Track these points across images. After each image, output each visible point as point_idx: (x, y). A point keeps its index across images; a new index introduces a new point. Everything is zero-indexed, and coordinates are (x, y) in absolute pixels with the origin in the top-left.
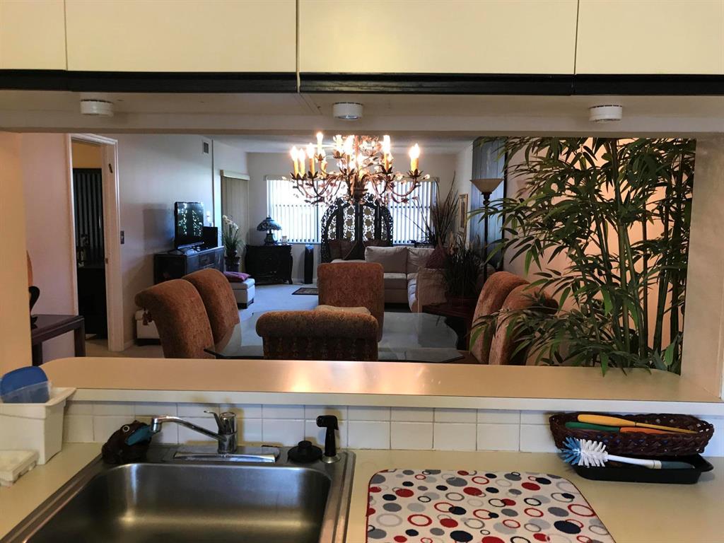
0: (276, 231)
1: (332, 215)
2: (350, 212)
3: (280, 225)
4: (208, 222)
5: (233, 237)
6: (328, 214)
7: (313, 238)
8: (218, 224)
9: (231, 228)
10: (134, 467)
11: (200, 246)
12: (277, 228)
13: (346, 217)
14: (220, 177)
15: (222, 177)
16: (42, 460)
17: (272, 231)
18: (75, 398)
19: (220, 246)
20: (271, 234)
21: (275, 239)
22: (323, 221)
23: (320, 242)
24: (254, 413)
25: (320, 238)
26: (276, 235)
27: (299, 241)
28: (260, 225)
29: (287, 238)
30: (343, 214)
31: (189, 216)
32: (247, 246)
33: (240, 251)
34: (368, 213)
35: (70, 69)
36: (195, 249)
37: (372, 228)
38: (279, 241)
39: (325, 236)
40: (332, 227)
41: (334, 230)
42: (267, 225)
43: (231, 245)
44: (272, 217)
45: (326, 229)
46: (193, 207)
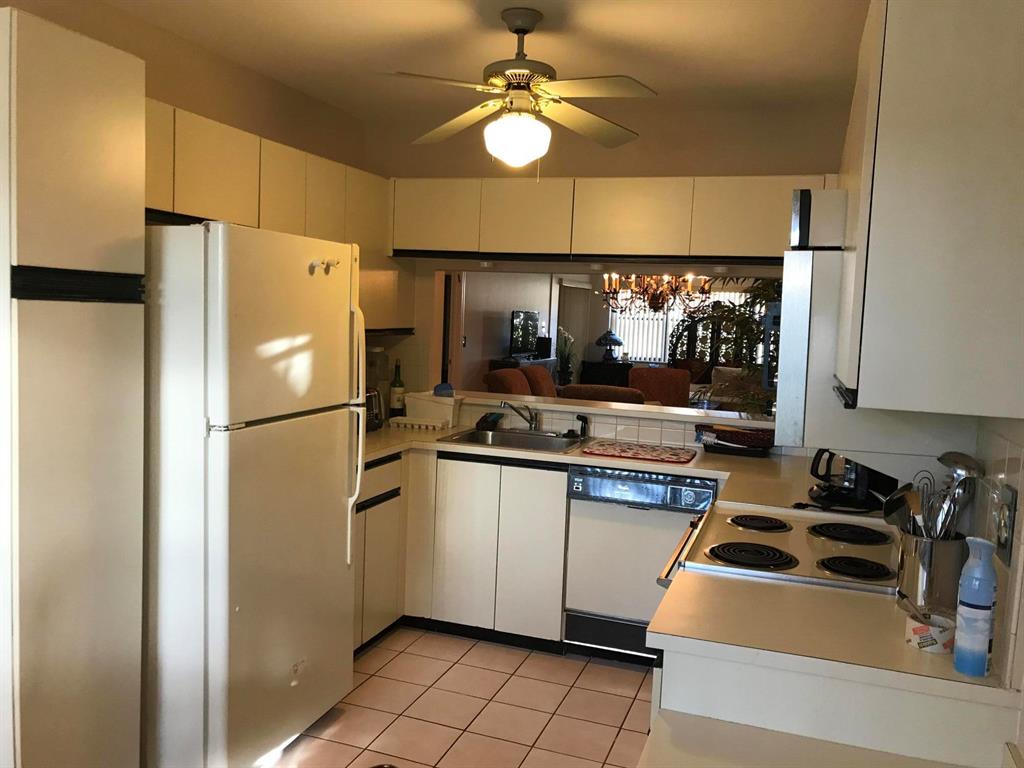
0: (617, 347)
1: (684, 331)
2: (705, 328)
3: (622, 341)
4: (543, 332)
5: (567, 350)
6: (678, 329)
7: (659, 356)
8: (554, 336)
9: (566, 340)
10: (490, 433)
11: (534, 356)
12: (619, 344)
13: (700, 332)
14: (558, 286)
15: (561, 287)
16: (450, 426)
17: (613, 347)
18: (464, 401)
19: (553, 357)
20: (611, 350)
21: (615, 356)
22: (672, 336)
23: (667, 361)
24: (549, 415)
25: (667, 357)
26: (617, 352)
27: (643, 360)
28: (600, 339)
29: (629, 356)
30: (697, 330)
31: (525, 328)
32: (583, 362)
33: (574, 366)
35: (481, 251)
36: (528, 359)
38: (619, 359)
39: (673, 355)
40: (683, 344)
41: (685, 348)
42: (609, 340)
43: (564, 358)
44: (613, 332)
45: (674, 347)
46: (530, 317)
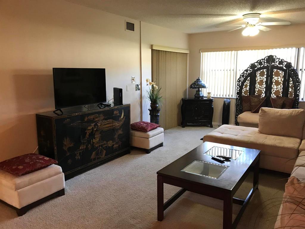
0: (203, 89)
1: (247, 77)
2: (262, 74)
6: (243, 76)
13: (258, 78)
14: (149, 50)
17: (200, 89)
21: (202, 95)
25: (236, 95)
26: (203, 92)
30: (256, 76)
34: (278, 75)
37: (280, 88)
38: (205, 96)
39: (240, 93)
40: (246, 86)
41: (248, 88)
45: (241, 88)
